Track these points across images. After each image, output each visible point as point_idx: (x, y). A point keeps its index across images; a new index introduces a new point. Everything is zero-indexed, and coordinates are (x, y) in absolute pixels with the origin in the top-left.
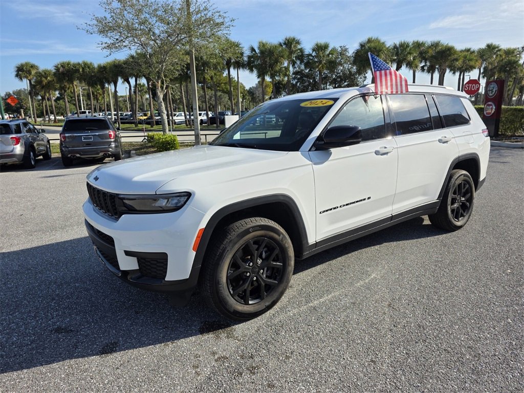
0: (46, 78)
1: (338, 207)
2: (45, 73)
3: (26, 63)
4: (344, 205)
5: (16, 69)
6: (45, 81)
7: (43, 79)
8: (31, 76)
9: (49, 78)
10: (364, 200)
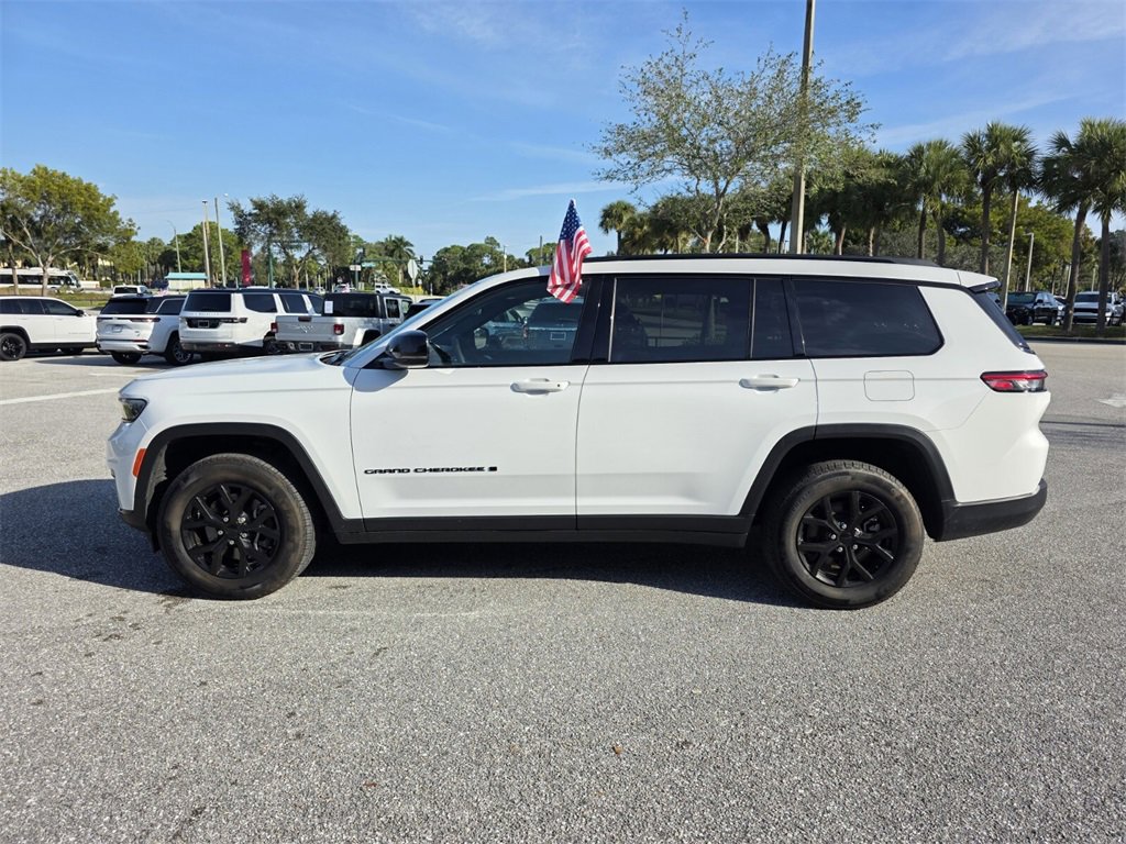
0: (641, 227)
1: (409, 471)
2: (641, 219)
3: (619, 203)
4: (425, 470)
5: (602, 213)
6: (639, 232)
7: (637, 229)
8: (622, 226)
9: (645, 228)
10: (480, 469)
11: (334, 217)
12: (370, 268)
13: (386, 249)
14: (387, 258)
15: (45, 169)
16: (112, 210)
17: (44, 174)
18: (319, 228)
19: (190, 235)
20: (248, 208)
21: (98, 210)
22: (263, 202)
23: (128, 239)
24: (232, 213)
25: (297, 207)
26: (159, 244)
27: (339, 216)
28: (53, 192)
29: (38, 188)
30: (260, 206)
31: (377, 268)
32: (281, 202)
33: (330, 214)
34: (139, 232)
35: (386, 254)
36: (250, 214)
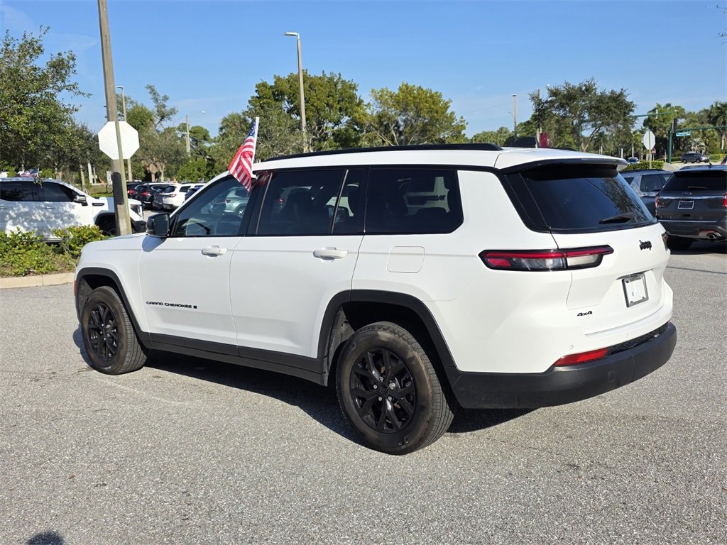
11: (621, 94)
12: (689, 137)
13: (709, 116)
14: (707, 125)
15: (407, 86)
16: (449, 111)
17: (406, 90)
18: (603, 107)
19: (528, 122)
20: (545, 96)
21: (437, 112)
22: (557, 90)
23: (460, 133)
24: (533, 103)
25: (586, 90)
26: (505, 132)
27: (625, 94)
28: (410, 102)
29: (401, 101)
30: (554, 93)
31: (696, 137)
32: (574, 87)
33: (618, 92)
34: (467, 126)
35: (709, 122)
36: (547, 102)
